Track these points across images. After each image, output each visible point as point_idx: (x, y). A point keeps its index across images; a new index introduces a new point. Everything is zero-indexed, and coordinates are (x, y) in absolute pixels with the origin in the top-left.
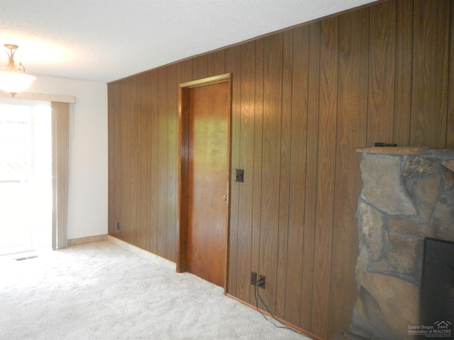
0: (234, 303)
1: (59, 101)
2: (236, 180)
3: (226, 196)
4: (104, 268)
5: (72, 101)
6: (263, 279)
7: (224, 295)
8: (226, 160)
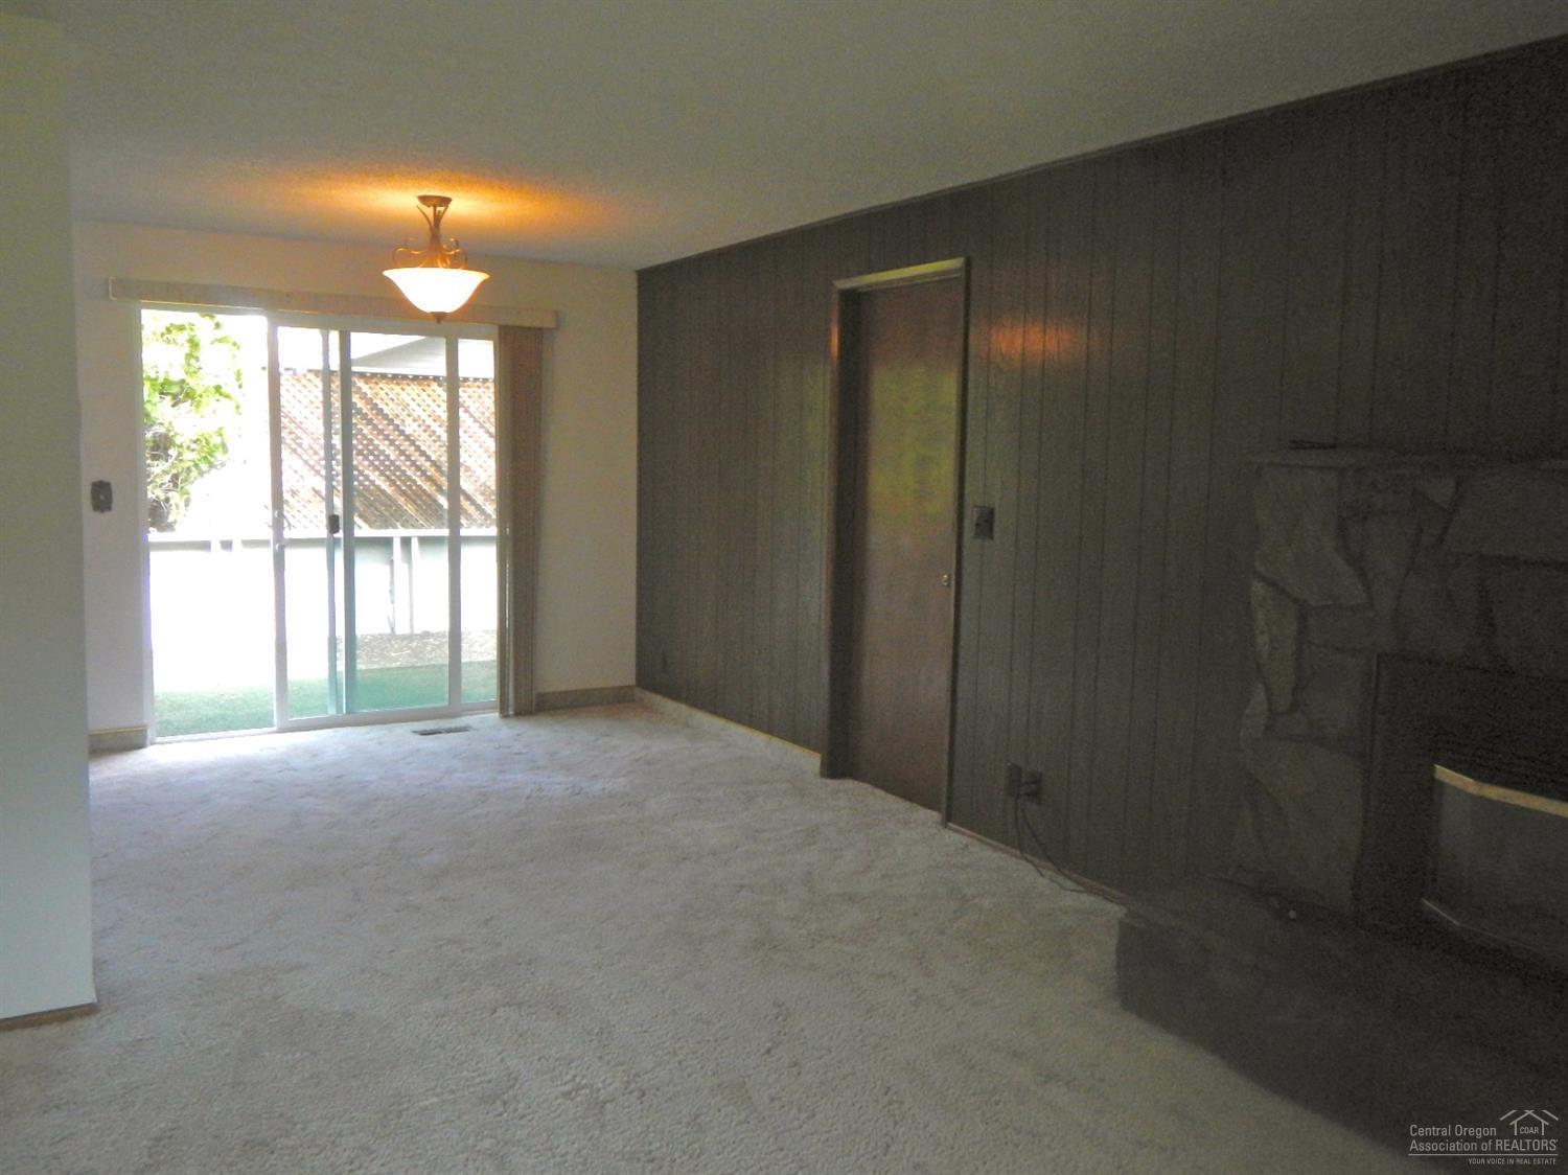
0: (965, 842)
1: (518, 323)
2: (976, 534)
3: (949, 576)
4: (637, 760)
5: (548, 323)
6: (1037, 780)
7: (940, 827)
8: (949, 485)
